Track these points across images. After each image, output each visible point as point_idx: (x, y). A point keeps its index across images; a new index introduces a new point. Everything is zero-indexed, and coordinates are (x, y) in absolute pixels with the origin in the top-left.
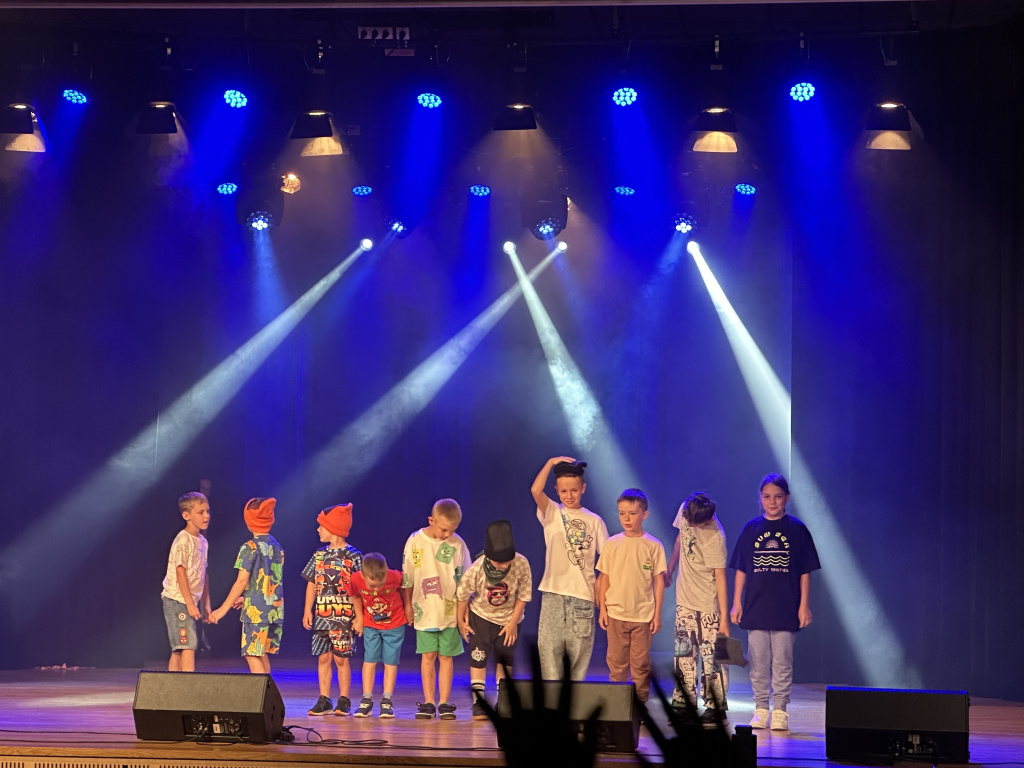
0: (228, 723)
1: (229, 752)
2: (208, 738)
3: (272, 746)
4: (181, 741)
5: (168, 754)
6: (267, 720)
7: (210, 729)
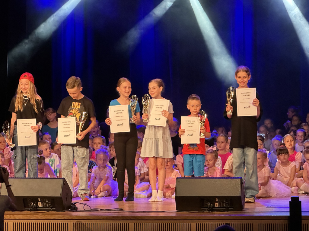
0: (45, 202)
1: (46, 216)
2: (36, 209)
3: (66, 212)
4: (23, 211)
5: (17, 217)
6: (64, 200)
7: (37, 205)
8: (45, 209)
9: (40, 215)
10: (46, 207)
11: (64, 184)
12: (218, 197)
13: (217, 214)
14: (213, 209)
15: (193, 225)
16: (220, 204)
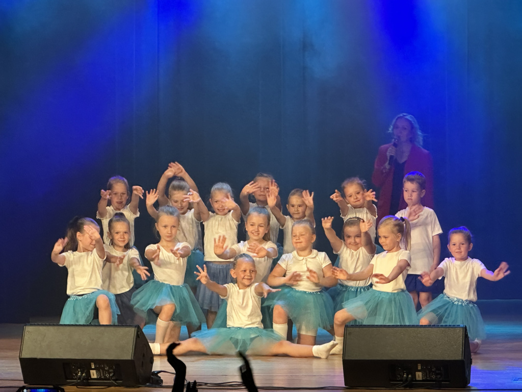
0: (103, 369)
2: (86, 383)
6: (137, 365)
7: (89, 374)
8: (103, 383)
10: (106, 379)
11: (138, 336)
12: (422, 362)
14: (412, 384)
16: (425, 374)
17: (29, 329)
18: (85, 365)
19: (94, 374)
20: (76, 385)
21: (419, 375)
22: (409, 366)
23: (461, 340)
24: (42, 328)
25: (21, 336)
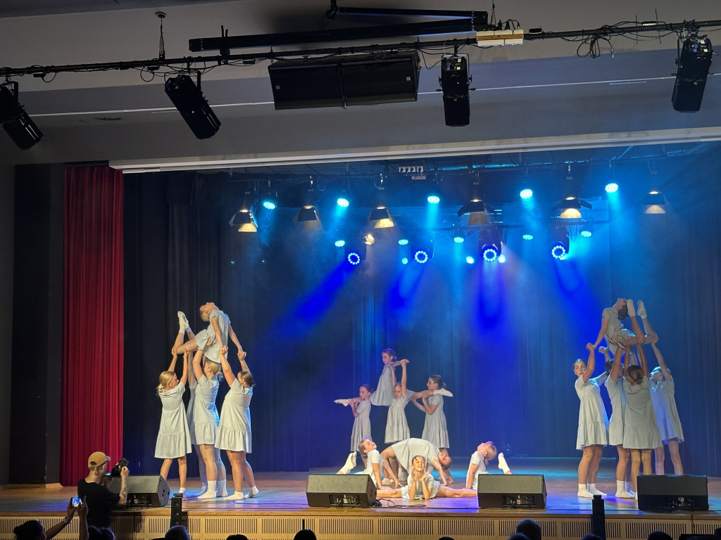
0: (350, 498)
1: (351, 512)
2: (341, 505)
3: (371, 509)
4: (329, 507)
5: (323, 513)
6: (369, 496)
7: (342, 501)
8: (350, 505)
9: (345, 511)
10: (352, 503)
11: (369, 480)
12: (520, 494)
13: (519, 511)
14: (515, 507)
15: (496, 522)
16: (522, 501)
17: (311, 476)
18: (341, 496)
19: (345, 501)
20: (336, 507)
21: (519, 502)
22: (514, 497)
23: (541, 482)
24: (318, 476)
25: (307, 479)
